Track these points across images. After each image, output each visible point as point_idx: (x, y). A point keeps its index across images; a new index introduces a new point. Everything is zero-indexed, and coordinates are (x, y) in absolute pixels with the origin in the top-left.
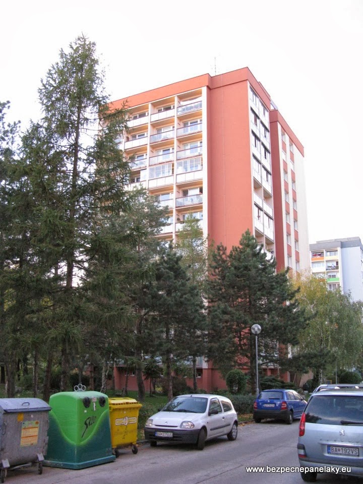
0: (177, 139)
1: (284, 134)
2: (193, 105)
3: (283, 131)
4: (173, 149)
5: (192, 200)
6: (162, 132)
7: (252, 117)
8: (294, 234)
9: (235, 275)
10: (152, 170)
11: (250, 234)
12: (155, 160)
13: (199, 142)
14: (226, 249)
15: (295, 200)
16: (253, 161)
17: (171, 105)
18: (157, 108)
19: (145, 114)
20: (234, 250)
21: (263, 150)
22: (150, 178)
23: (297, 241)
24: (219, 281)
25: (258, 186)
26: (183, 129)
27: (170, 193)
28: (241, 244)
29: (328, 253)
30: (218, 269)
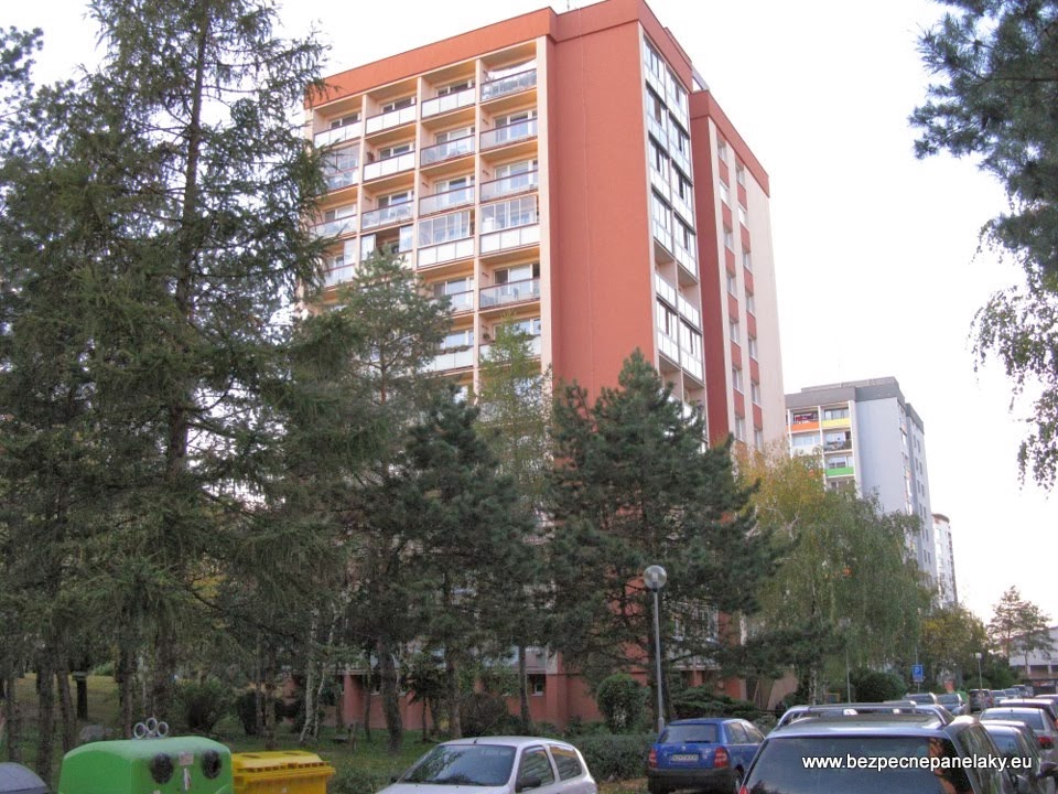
0: (481, 156)
1: (724, 146)
2: (515, 78)
3: (721, 136)
4: (473, 178)
5: (516, 292)
6: (448, 139)
7: (649, 103)
8: (748, 366)
9: (608, 454)
10: (425, 226)
11: (641, 360)
12: (433, 204)
13: (530, 163)
14: (586, 394)
15: (749, 293)
16: (654, 203)
17: (466, 80)
18: (437, 88)
19: (409, 101)
20: (604, 397)
21: (675, 178)
22: (421, 244)
23: (755, 382)
24: (572, 469)
25: (664, 259)
26: (494, 132)
27: (468, 279)
28: (622, 383)
29: (828, 414)
30: (570, 440)
